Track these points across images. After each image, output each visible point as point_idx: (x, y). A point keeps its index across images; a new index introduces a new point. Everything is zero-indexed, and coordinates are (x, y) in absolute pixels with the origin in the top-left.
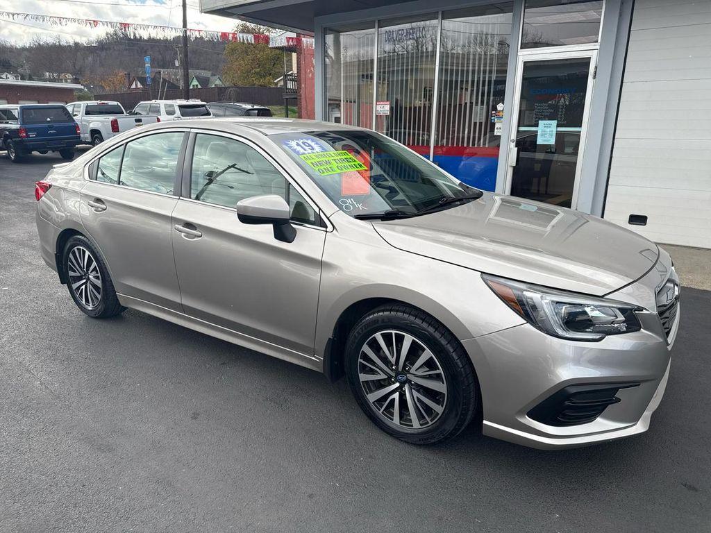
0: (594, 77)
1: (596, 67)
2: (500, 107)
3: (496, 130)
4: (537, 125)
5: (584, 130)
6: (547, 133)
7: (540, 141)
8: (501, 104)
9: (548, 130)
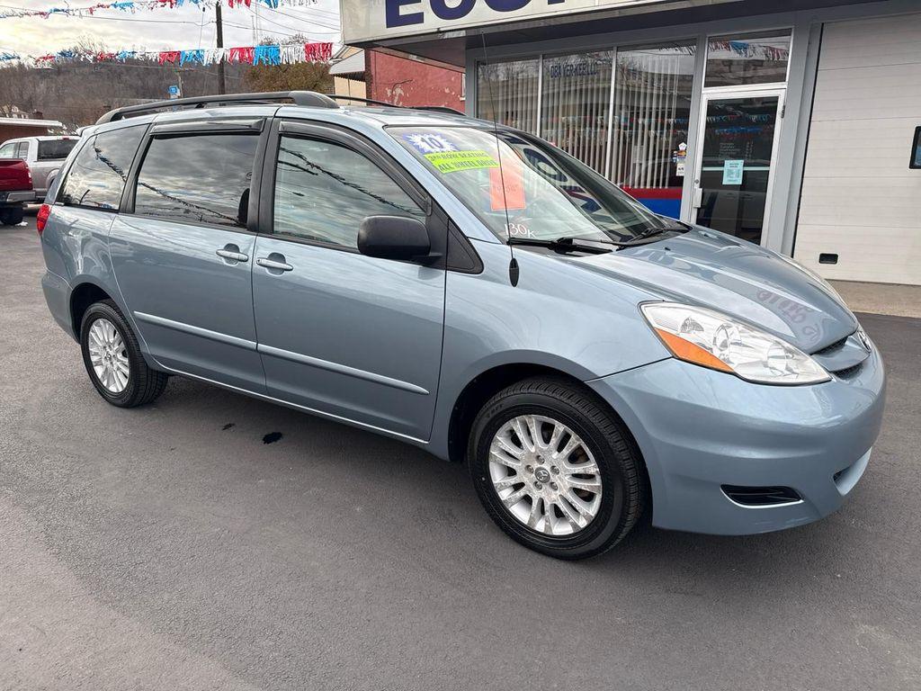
0: (783, 116)
1: (784, 107)
2: (682, 146)
3: (678, 171)
4: (723, 165)
5: (772, 169)
6: (733, 171)
7: (725, 181)
8: (683, 144)
9: (734, 170)
